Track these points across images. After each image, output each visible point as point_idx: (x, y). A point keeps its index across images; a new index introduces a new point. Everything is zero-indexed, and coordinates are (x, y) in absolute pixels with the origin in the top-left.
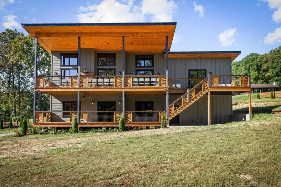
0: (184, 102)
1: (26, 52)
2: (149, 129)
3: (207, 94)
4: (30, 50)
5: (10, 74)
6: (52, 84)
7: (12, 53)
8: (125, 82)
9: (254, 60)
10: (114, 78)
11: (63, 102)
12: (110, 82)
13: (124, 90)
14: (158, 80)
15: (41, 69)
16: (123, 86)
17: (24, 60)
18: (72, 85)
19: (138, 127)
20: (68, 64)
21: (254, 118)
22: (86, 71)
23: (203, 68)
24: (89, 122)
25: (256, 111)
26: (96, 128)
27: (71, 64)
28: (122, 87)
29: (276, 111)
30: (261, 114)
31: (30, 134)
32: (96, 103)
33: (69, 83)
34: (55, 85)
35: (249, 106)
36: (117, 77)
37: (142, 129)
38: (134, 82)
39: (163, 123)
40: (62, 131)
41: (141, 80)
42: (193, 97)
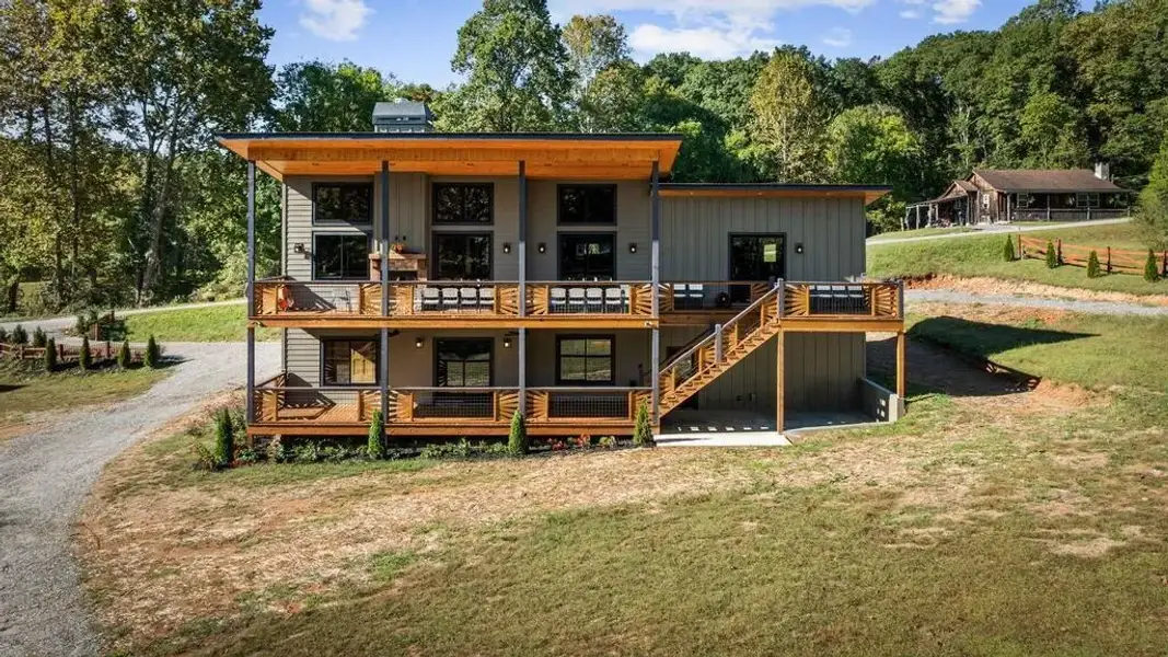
0: (704, 362)
2: (599, 447)
3: (774, 339)
8: (526, 302)
10: (491, 287)
11: (324, 341)
12: (479, 299)
13: (522, 326)
14: (627, 292)
16: (521, 314)
18: (362, 307)
19: (565, 441)
22: (399, 246)
23: (774, 229)
24: (418, 420)
26: (441, 440)
28: (518, 317)
31: (245, 463)
32: (429, 344)
36: (500, 285)
38: (555, 299)
39: (640, 431)
40: (336, 450)
41: (576, 293)
42: (732, 349)
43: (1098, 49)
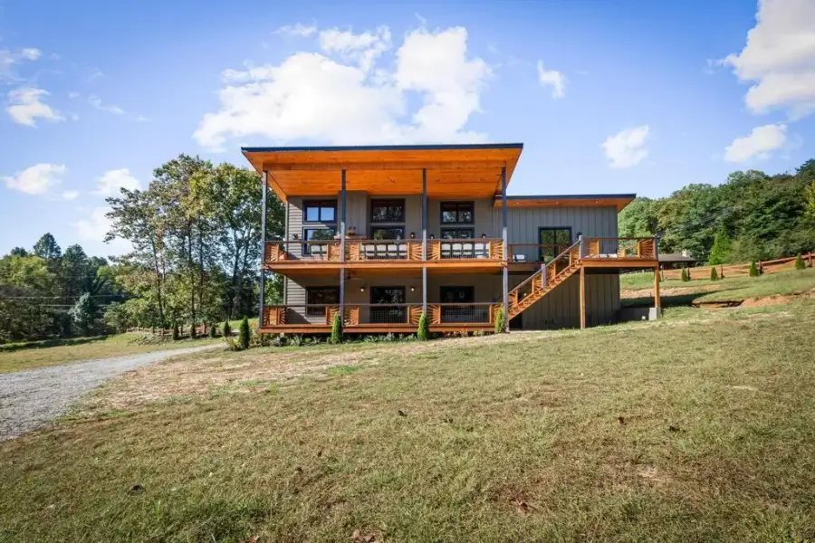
0: (535, 286)
1: (217, 198)
2: (474, 336)
3: (578, 272)
4: (224, 194)
5: (184, 239)
6: (289, 256)
7: (191, 198)
8: (427, 252)
9: (642, 209)
10: (406, 244)
11: (308, 289)
12: (398, 252)
13: (425, 267)
14: (488, 246)
15: (244, 229)
16: (424, 258)
17: (213, 213)
18: (329, 256)
19: (452, 333)
20: (317, 219)
21: (665, 316)
22: (352, 231)
23: (564, 225)
24: (362, 325)
25: (667, 303)
26: (376, 335)
27: (322, 219)
28: (422, 260)
29: (701, 303)
30: (679, 308)
31: (255, 347)
32: (367, 291)
33: (325, 253)
34: (294, 258)
35: (655, 295)
36: (411, 243)
37: (459, 335)
38: (444, 251)
39: (500, 325)
40: (312, 340)
41: (457, 247)
42: (553, 277)
43: (665, 213)
